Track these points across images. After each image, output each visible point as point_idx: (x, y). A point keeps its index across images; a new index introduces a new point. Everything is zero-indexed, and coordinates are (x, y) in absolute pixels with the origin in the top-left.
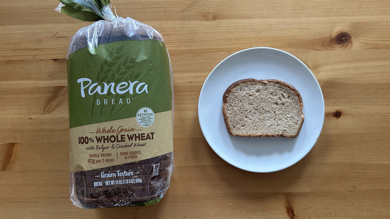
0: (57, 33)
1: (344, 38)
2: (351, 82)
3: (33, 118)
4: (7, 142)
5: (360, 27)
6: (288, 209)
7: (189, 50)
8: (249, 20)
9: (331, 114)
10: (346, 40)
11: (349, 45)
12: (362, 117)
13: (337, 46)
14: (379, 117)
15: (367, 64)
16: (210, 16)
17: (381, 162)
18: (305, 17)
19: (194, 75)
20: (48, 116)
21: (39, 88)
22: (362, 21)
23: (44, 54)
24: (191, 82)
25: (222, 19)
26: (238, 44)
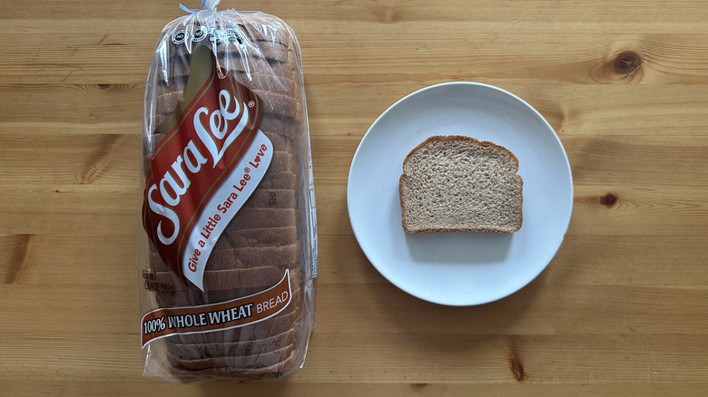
0: (106, 36)
1: (628, 63)
2: (638, 143)
3: (62, 190)
4: (15, 232)
5: (659, 44)
6: (513, 363)
7: (347, 75)
8: (458, 23)
9: (599, 199)
10: (632, 65)
11: (638, 76)
12: (652, 206)
13: (616, 77)
14: (684, 206)
15: (667, 111)
16: (388, 14)
17: (682, 287)
18: (561, 21)
19: (355, 121)
20: (89, 188)
21: (74, 137)
22: (664, 32)
23: (83, 75)
24: (349, 135)
25: (409, 19)
26: (436, 66)
